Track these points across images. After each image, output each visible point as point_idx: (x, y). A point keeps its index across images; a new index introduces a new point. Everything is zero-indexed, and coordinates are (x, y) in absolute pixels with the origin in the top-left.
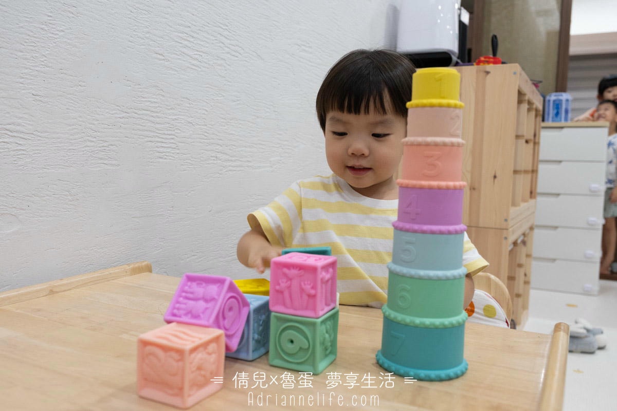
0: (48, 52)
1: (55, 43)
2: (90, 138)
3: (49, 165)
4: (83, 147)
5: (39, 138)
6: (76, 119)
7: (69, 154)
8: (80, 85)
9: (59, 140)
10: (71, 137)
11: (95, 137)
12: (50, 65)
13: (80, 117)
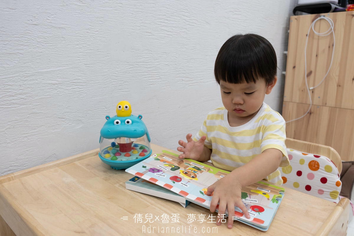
0: (90, 43)
1: (94, 38)
2: (114, 80)
3: (94, 96)
4: (111, 85)
5: (89, 84)
6: (107, 72)
7: (104, 89)
8: (108, 56)
9: (99, 84)
10: (105, 81)
11: (117, 80)
12: (92, 49)
13: (109, 71)
